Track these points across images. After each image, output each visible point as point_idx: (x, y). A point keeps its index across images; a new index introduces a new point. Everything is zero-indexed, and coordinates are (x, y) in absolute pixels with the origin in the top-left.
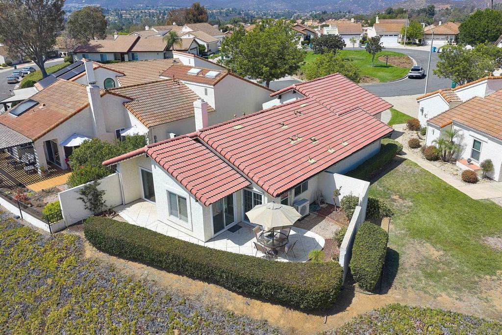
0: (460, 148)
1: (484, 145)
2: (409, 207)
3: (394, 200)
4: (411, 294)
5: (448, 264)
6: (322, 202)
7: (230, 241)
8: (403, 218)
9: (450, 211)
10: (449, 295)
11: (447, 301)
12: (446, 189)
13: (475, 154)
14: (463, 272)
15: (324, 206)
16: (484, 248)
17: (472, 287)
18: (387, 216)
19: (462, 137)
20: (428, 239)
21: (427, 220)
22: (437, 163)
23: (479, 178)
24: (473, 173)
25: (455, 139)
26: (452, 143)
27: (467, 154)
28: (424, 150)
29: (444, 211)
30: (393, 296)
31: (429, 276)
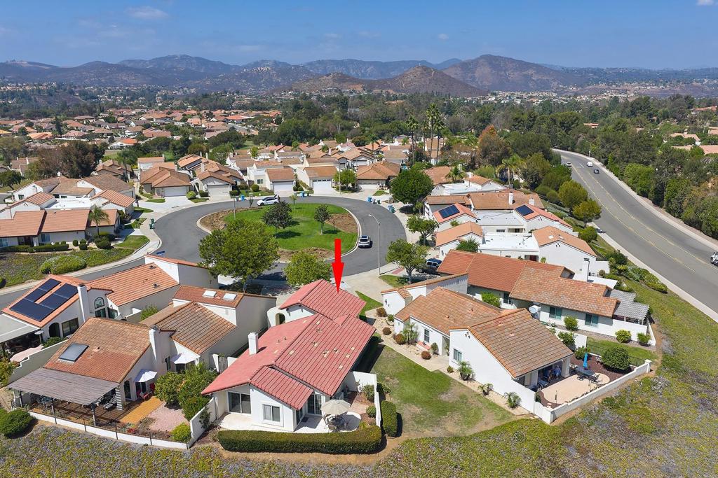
0: (416, 334)
1: (430, 333)
2: (398, 384)
3: (387, 381)
4: (412, 433)
5: (425, 414)
6: (348, 391)
7: (307, 428)
8: (396, 392)
9: (420, 382)
10: (428, 430)
11: (428, 432)
12: (415, 367)
13: (427, 338)
14: (433, 417)
15: (349, 393)
16: (440, 401)
17: (438, 424)
18: (388, 392)
19: (417, 328)
20: (413, 403)
21: (410, 391)
22: (404, 346)
23: (432, 355)
24: (428, 353)
25: (413, 329)
26: (412, 331)
27: (421, 338)
28: (394, 337)
29: (416, 383)
30: (404, 437)
31: (418, 423)
